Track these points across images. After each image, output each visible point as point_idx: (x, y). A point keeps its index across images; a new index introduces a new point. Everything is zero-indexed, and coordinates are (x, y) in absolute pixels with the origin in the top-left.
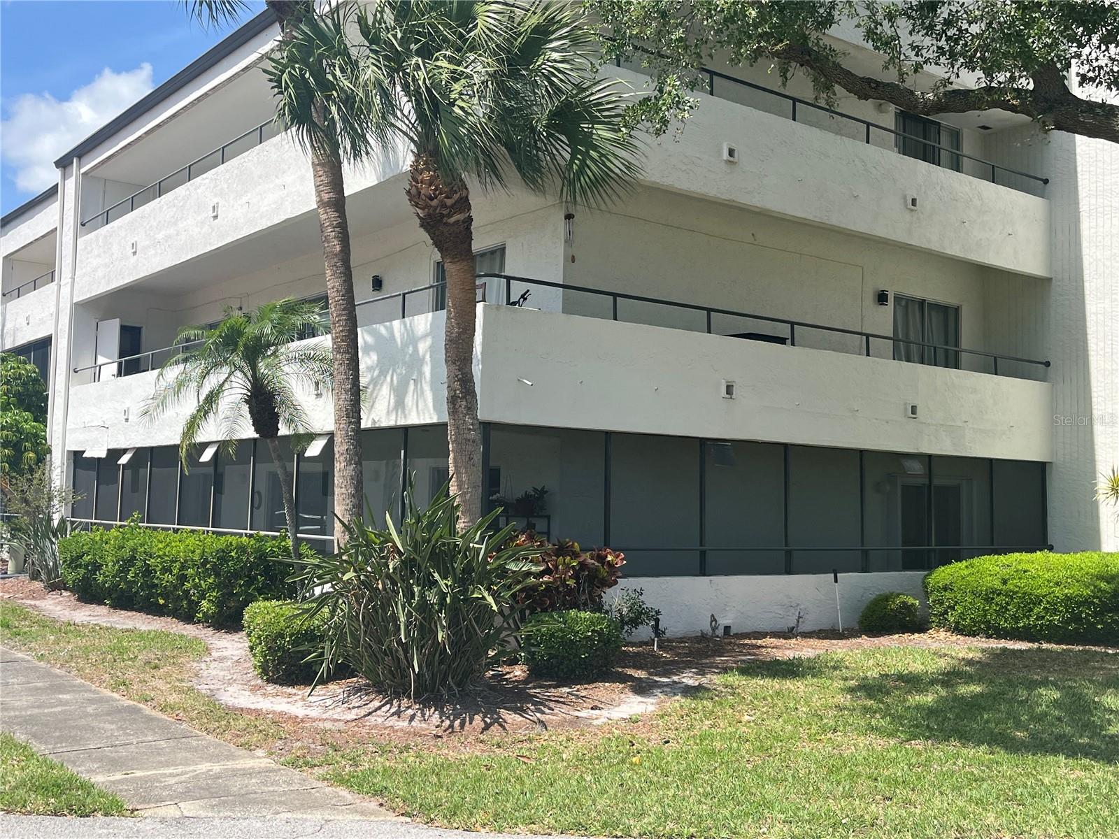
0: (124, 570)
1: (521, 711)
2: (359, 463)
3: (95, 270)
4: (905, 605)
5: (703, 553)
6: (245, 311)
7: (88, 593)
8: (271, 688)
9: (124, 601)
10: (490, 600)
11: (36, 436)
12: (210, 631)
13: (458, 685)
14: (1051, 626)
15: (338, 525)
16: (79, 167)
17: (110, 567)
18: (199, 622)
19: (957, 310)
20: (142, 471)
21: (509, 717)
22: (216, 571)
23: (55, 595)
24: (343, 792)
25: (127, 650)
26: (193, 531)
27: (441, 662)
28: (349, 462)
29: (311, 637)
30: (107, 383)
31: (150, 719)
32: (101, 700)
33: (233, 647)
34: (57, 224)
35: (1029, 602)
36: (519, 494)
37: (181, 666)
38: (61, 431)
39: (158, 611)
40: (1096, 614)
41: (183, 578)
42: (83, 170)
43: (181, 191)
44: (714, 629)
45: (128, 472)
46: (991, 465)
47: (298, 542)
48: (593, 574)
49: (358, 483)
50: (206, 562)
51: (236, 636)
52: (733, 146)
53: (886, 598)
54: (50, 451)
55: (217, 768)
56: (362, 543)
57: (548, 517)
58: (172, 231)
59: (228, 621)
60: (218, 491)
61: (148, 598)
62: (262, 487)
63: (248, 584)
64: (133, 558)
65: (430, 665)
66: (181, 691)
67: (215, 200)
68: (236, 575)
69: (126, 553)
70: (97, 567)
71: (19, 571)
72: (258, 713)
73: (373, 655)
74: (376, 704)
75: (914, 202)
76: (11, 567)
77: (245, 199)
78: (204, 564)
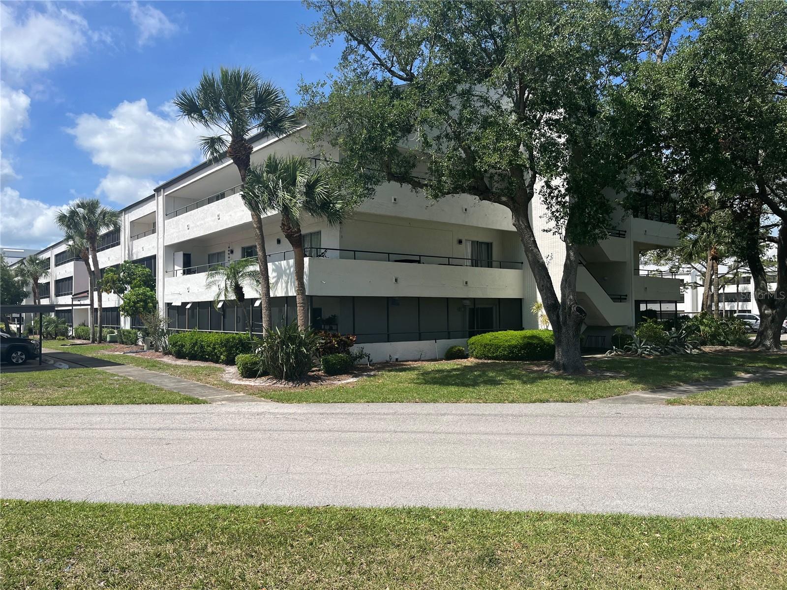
0: (194, 346)
1: (316, 382)
2: (270, 310)
3: (173, 234)
4: (459, 350)
5: (388, 335)
6: (231, 248)
7: (180, 355)
8: (244, 379)
9: (193, 357)
10: (305, 350)
11: (152, 297)
12: (224, 365)
13: (299, 375)
14: (504, 355)
15: (264, 330)
16: (164, 193)
17: (188, 346)
18: (220, 363)
19: (491, 244)
20: (195, 310)
21: (312, 383)
22: (225, 346)
23: (166, 356)
24: (263, 399)
25: (199, 371)
26: (217, 332)
27: (293, 369)
28: (267, 310)
29: (255, 363)
30: (180, 277)
31: (209, 387)
32: (195, 384)
33: (233, 369)
34: (156, 210)
35: (498, 347)
36: (327, 317)
37: (217, 375)
38: (162, 295)
39: (206, 360)
40: (518, 351)
41: (214, 349)
42: (165, 194)
43: (205, 207)
44: (390, 359)
45: (190, 311)
46: (499, 300)
47: (252, 335)
48: (345, 343)
49: (270, 316)
50: (222, 343)
51: (233, 367)
52: (396, 197)
53: (452, 348)
54: (158, 303)
55: (230, 396)
56: (270, 336)
57: (337, 325)
58: (202, 222)
59: (230, 362)
60: (224, 317)
61: (202, 356)
62: (240, 315)
63: (236, 350)
64: (197, 342)
65: (290, 370)
66: (218, 381)
67: (218, 213)
68: (232, 347)
69: (194, 341)
70: (183, 346)
71: (149, 349)
72: (241, 385)
73: (273, 367)
74: (275, 381)
75: (466, 210)
76: (145, 348)
77: (229, 214)
78: (221, 344)
